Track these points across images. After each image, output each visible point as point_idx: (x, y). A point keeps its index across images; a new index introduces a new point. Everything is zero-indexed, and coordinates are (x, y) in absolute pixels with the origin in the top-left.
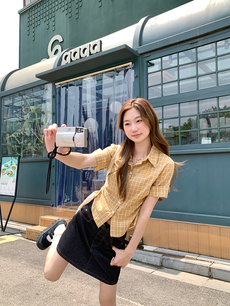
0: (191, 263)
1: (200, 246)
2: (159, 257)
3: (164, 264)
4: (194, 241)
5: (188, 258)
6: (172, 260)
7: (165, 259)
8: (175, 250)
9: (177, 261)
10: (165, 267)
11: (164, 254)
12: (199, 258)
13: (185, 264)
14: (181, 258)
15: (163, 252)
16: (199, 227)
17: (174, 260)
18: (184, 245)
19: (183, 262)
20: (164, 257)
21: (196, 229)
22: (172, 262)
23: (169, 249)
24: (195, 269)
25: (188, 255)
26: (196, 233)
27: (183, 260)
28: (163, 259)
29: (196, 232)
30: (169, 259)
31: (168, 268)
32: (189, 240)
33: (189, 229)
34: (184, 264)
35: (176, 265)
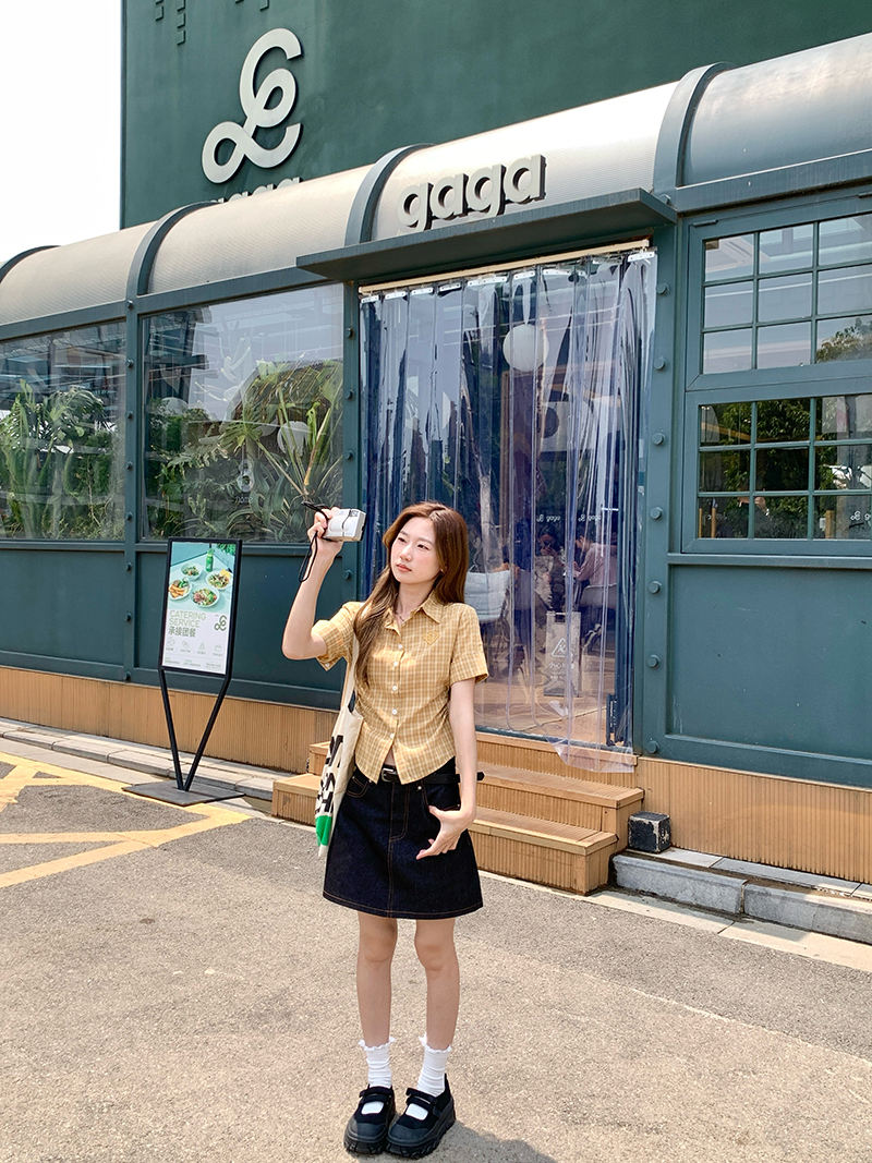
0: (839, 906)
1: (861, 857)
2: (735, 888)
3: (750, 910)
4: (842, 840)
5: (825, 892)
6: (778, 897)
7: (753, 892)
8: (778, 867)
9: (794, 900)
10: (754, 918)
11: (750, 879)
12: (858, 893)
13: (820, 909)
14: (808, 893)
15: (742, 871)
16: (862, 799)
17: (784, 898)
18: (809, 851)
19: (813, 904)
20: (749, 887)
21: (852, 804)
22: (777, 901)
23: (759, 863)
24: (850, 926)
25: (823, 883)
26: (852, 819)
27: (812, 898)
28: (746, 893)
29: (852, 815)
30: (767, 894)
31: (763, 920)
32: (828, 839)
33: (828, 805)
34: (814, 911)
35: (791, 911)
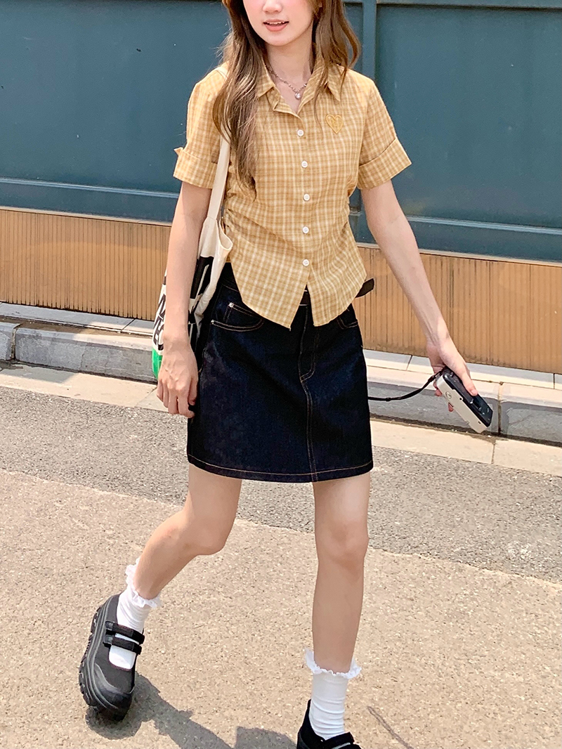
0: (107, 344)
1: (135, 291)
2: (6, 333)
3: (21, 355)
4: (117, 276)
5: (98, 330)
6: (48, 338)
7: (23, 336)
8: (56, 308)
9: (64, 341)
10: (25, 363)
11: (22, 323)
12: (129, 329)
13: (88, 348)
14: (79, 332)
15: (16, 316)
17: (54, 340)
18: (85, 289)
19: (82, 344)
20: (20, 331)
22: (48, 343)
23: (37, 306)
24: (117, 363)
25: (98, 322)
26: (126, 251)
27: (82, 337)
28: (18, 337)
29: (126, 247)
30: (38, 337)
31: (33, 365)
32: (103, 274)
34: (83, 350)
35: (61, 353)
